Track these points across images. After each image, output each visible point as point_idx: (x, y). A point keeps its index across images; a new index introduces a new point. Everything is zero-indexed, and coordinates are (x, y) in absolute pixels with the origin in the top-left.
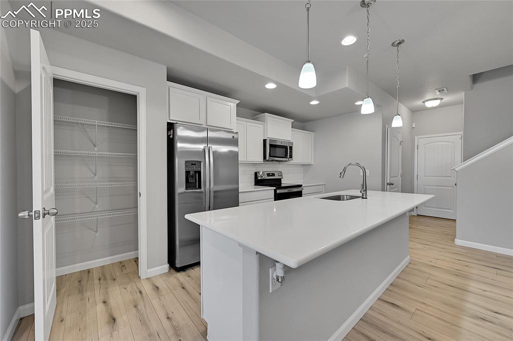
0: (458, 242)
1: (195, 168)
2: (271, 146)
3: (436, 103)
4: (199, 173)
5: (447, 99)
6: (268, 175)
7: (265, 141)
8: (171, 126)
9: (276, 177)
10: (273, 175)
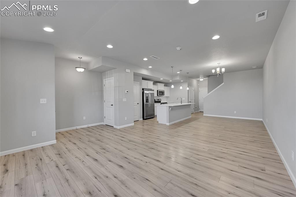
0: (204, 115)
1: (147, 98)
2: (159, 92)
3: (202, 80)
4: (148, 99)
5: (204, 79)
6: (158, 100)
7: (158, 91)
8: (143, 89)
9: (160, 100)
10: (159, 100)
